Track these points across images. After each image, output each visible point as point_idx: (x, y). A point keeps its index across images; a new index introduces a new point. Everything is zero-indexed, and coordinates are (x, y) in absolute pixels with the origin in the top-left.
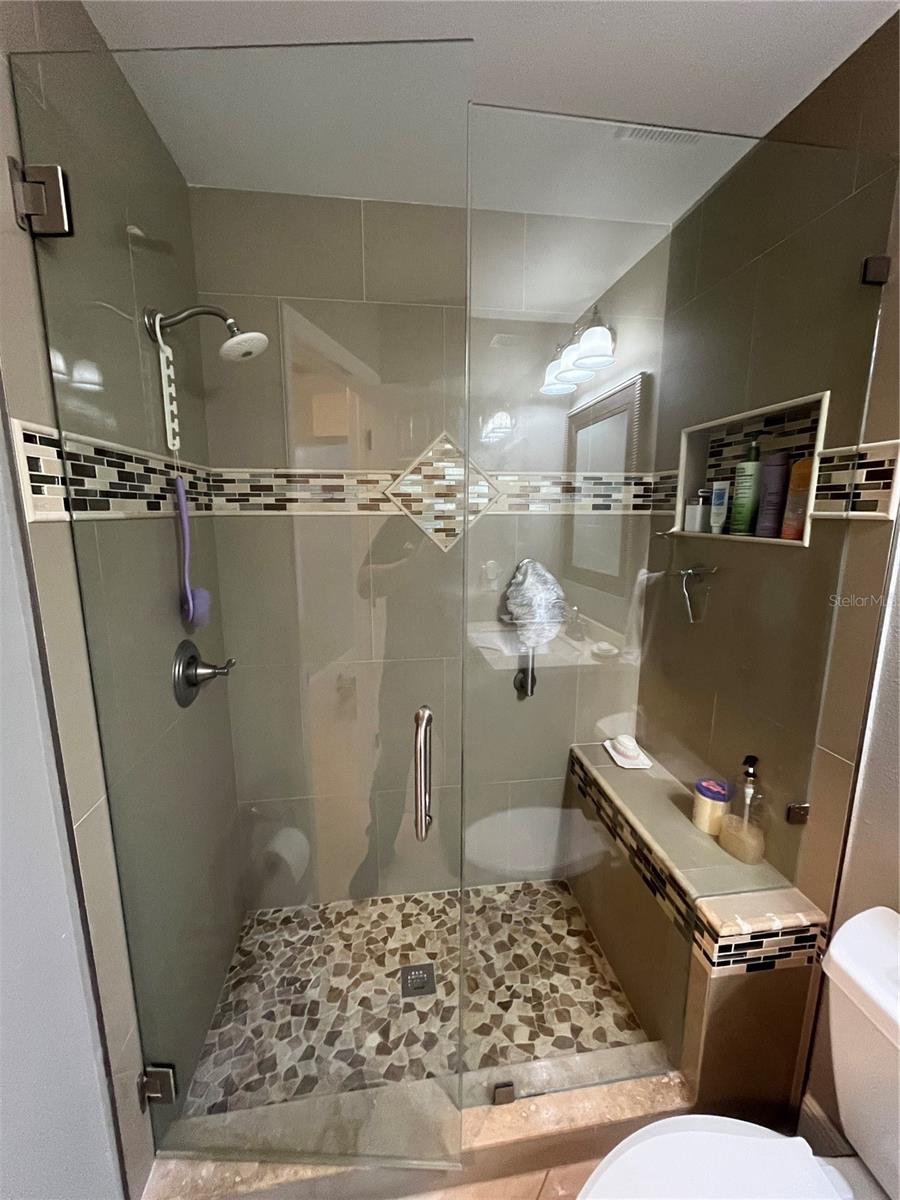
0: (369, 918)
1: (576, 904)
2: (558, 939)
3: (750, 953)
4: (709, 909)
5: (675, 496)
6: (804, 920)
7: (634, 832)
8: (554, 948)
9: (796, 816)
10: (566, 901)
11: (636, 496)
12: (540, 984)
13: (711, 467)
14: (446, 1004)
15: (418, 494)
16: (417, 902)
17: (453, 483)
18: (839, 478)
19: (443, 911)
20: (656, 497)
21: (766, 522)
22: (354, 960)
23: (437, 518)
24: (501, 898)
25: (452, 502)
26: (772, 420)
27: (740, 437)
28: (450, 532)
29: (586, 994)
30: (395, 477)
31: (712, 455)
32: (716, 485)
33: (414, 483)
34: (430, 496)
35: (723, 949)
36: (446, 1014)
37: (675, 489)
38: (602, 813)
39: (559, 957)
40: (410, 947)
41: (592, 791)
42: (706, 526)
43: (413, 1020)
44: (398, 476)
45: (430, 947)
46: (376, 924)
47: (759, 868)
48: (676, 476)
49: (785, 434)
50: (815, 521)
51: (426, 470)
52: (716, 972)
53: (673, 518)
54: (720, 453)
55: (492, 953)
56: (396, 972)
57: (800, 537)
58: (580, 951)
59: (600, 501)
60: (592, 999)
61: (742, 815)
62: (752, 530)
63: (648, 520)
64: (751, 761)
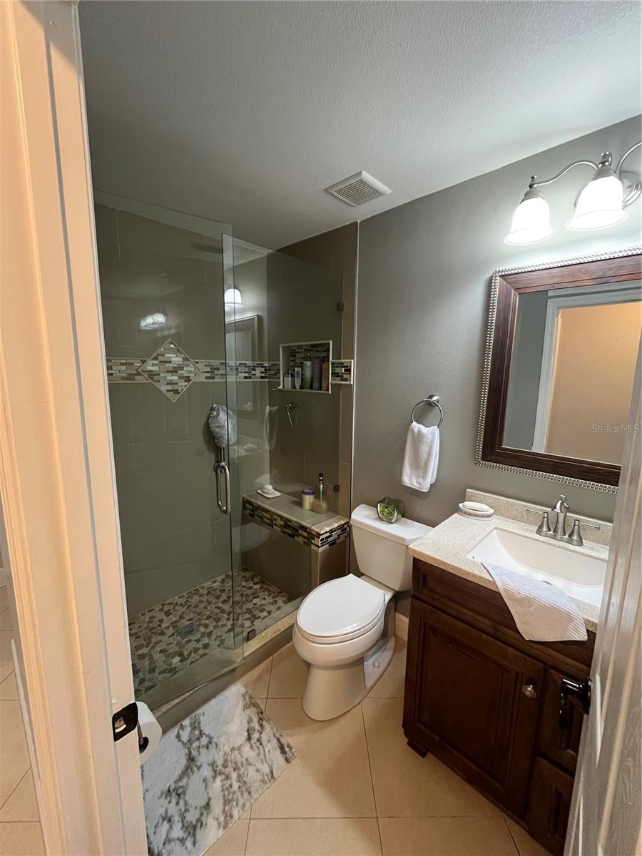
0: (144, 621)
1: (254, 573)
2: (250, 588)
3: (329, 540)
4: (315, 529)
5: (279, 373)
6: (343, 522)
7: (282, 518)
8: (249, 592)
9: (336, 489)
10: (248, 574)
11: (262, 372)
12: (249, 606)
13: (292, 361)
14: (207, 631)
15: (156, 371)
16: (170, 604)
17: (176, 365)
18: (337, 370)
19: (187, 601)
20: (271, 373)
21: (316, 385)
22: (145, 641)
23: (168, 384)
24: (215, 585)
25: (175, 376)
26: (313, 346)
27: (302, 350)
28: (176, 392)
29: (270, 600)
30: (143, 362)
31: (292, 356)
32: (296, 369)
33: (153, 365)
34: (163, 372)
35: (322, 540)
36: (210, 634)
37: (279, 370)
38: (265, 519)
39: (252, 594)
40: (176, 622)
41: (259, 512)
42: (294, 387)
43: (194, 644)
44: (145, 361)
45: (187, 617)
46: (150, 622)
47: (328, 513)
48: (279, 365)
49: (317, 351)
50: (332, 384)
51: (161, 358)
52: (320, 550)
53: (279, 383)
54: (295, 356)
55: (221, 605)
56: (174, 633)
57: (328, 390)
58: (261, 588)
59: (247, 375)
60: (272, 600)
61: (320, 498)
62: (311, 388)
63: (267, 384)
64: (321, 475)
